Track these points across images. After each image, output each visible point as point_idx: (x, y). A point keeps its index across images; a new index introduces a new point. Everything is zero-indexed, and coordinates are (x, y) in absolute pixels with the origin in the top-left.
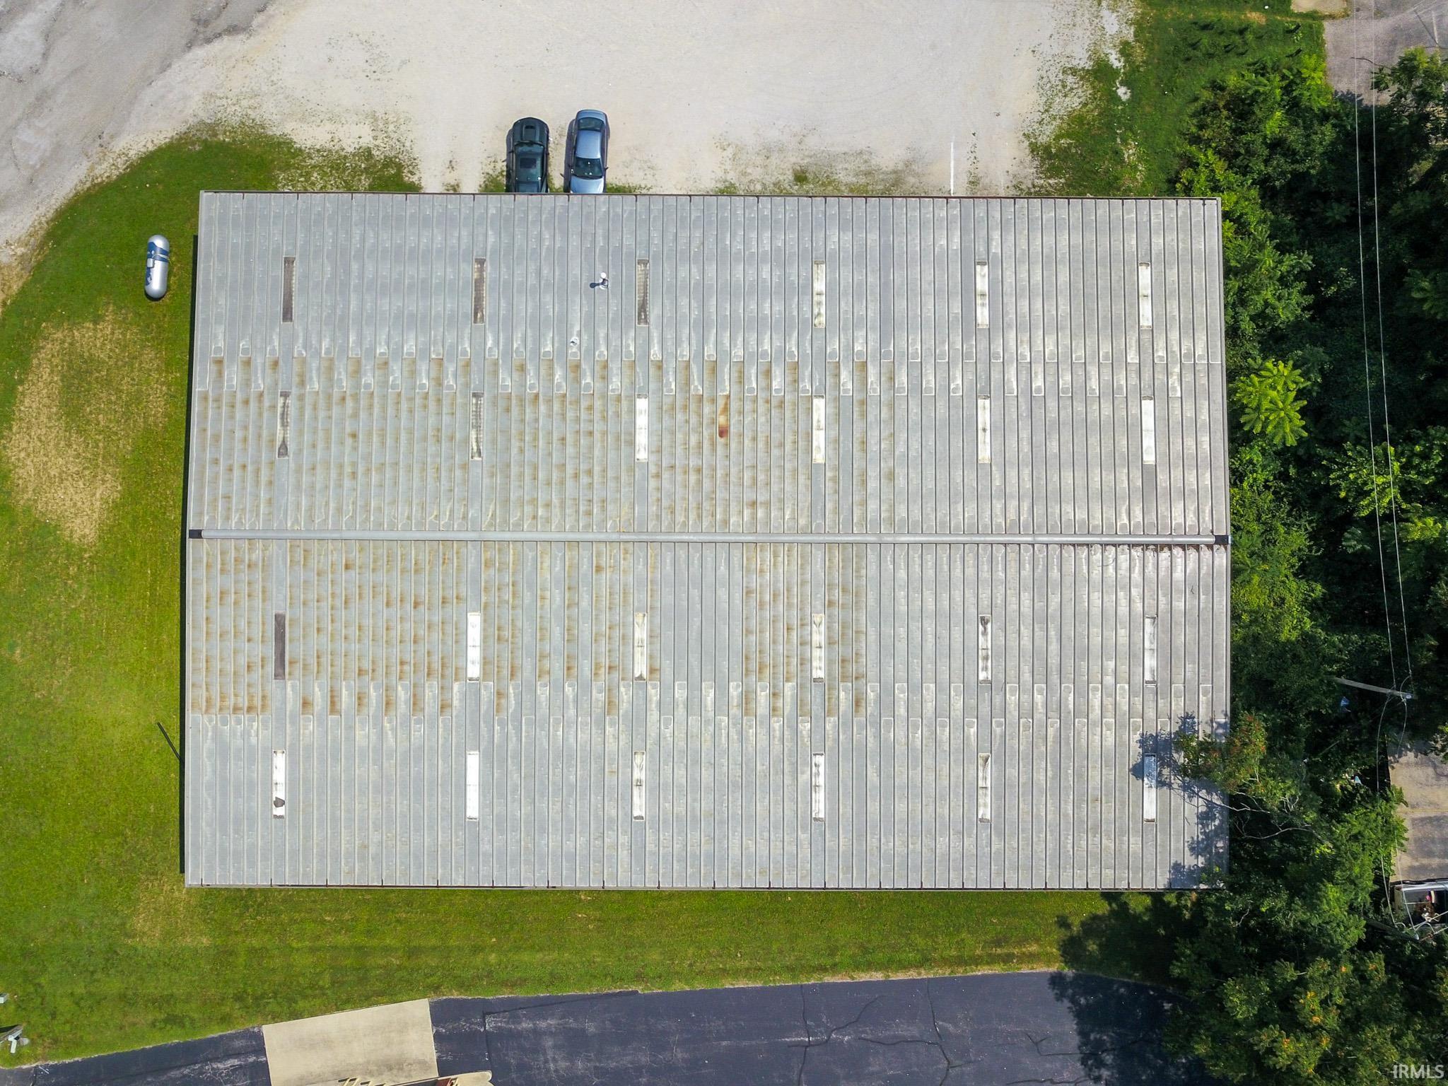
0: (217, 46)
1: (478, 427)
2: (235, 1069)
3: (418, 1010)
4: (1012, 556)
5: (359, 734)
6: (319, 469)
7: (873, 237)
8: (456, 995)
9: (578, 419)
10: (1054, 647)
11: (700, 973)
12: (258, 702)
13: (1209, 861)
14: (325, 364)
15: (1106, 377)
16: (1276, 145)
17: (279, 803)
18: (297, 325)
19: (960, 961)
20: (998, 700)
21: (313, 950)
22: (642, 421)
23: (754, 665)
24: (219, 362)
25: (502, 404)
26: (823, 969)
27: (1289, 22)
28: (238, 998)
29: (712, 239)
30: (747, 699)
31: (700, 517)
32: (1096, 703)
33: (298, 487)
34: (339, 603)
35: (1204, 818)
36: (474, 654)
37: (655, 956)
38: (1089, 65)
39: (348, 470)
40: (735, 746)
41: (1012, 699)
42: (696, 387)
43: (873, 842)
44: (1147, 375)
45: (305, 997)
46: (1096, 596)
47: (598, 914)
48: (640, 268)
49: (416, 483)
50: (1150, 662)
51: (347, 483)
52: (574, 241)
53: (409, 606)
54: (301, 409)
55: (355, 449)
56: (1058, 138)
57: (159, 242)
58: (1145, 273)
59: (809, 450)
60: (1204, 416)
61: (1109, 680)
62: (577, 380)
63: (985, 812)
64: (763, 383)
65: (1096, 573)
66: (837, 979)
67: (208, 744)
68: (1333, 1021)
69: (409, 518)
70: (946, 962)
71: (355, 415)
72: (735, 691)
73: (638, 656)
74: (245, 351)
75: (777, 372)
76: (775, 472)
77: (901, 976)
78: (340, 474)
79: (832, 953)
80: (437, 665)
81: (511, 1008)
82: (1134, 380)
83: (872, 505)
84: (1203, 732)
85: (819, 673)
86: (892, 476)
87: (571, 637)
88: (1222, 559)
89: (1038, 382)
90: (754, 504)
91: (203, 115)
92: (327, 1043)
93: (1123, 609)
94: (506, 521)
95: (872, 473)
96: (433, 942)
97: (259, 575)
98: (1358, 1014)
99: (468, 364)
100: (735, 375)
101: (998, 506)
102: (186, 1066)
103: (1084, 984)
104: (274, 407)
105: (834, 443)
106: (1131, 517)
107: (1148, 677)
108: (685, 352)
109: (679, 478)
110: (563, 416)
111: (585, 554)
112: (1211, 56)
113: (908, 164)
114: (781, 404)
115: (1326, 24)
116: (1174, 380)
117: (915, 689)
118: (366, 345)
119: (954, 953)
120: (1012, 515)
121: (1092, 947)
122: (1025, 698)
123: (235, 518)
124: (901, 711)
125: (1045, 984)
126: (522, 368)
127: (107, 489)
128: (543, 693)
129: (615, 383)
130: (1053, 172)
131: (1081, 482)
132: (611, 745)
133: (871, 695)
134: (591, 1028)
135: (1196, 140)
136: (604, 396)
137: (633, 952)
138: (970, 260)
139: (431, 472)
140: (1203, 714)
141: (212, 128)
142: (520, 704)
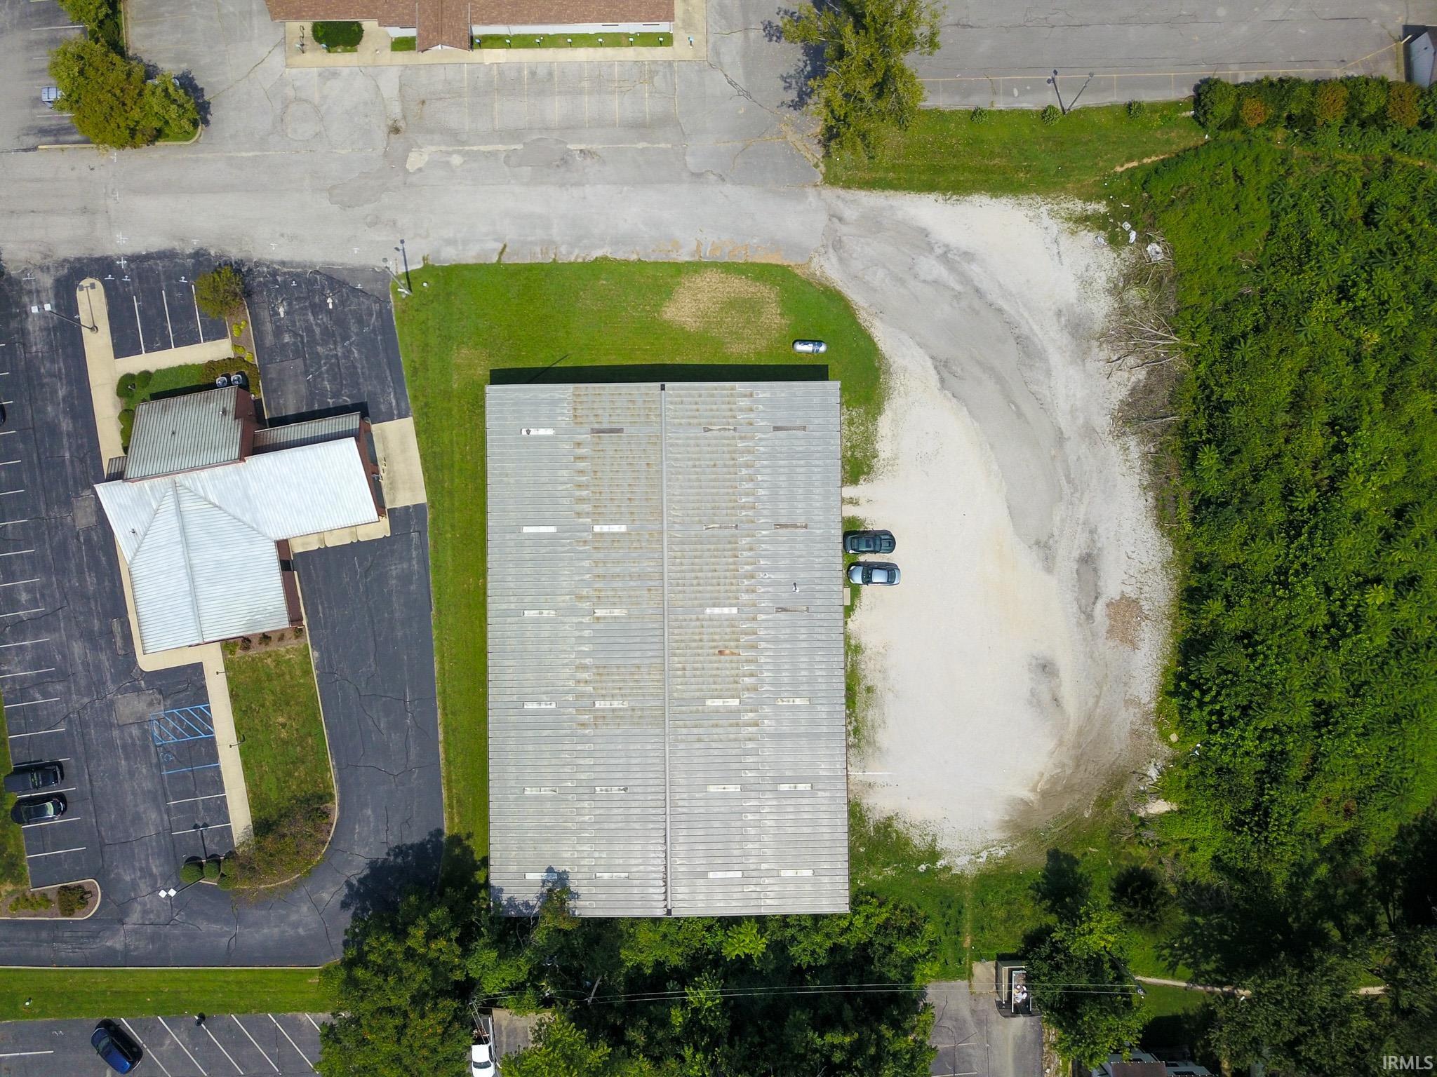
0: (933, 372)
1: (720, 528)
2: (391, 404)
3: (421, 497)
4: (659, 803)
5: (564, 472)
6: (697, 448)
7: (825, 729)
8: (429, 516)
9: (726, 578)
10: (613, 826)
11: (442, 644)
12: (579, 420)
13: (504, 907)
14: (751, 449)
15: (754, 853)
16: (890, 949)
17: (528, 432)
18: (771, 435)
19: (449, 781)
20: (586, 797)
21: (451, 442)
22: (726, 610)
23: (601, 670)
24: (751, 395)
25: (733, 540)
26: (444, 709)
27: (966, 959)
28: (426, 405)
29: (821, 645)
30: (584, 667)
31: (677, 641)
32: (584, 848)
33: (688, 438)
34: (630, 460)
35: (526, 904)
36: (606, 529)
37: (451, 620)
38: (938, 848)
39: (697, 463)
40: (560, 662)
41: (586, 804)
42: (744, 638)
43: (513, 733)
44: (755, 873)
45: (427, 438)
46: (638, 847)
47: (472, 589)
48: (805, 608)
49: (692, 498)
50: (606, 876)
51: (690, 463)
52: (818, 574)
53: (629, 495)
54: (728, 438)
55: (708, 466)
56: (896, 832)
57: (823, 348)
58: (810, 873)
59: (712, 697)
60: (734, 903)
61: (597, 855)
62: (746, 577)
63: (528, 791)
64: (747, 673)
65: (651, 847)
66: (439, 716)
67: (557, 396)
68: (432, 955)
69: (673, 495)
70: (449, 773)
71: (725, 466)
72: (588, 661)
73: (605, 611)
74: (757, 408)
75: (752, 680)
76: (701, 680)
77: (441, 750)
78: (695, 460)
79: (453, 713)
80: (600, 510)
81: (423, 546)
82: (753, 867)
83: (684, 731)
84: (571, 903)
85: (597, 705)
86: (699, 740)
87: (614, 577)
88: (660, 913)
89: (750, 817)
90: (684, 669)
91: (894, 366)
92: (404, 451)
93: (633, 862)
94: (672, 543)
95: (701, 730)
96: (457, 504)
97: (643, 419)
98: (436, 966)
99: (753, 522)
100: (750, 658)
101: (685, 796)
102: (392, 379)
103: (437, 846)
104: (729, 424)
105: (717, 711)
106: (680, 865)
107: (598, 875)
108: (762, 632)
109: (697, 630)
110: (727, 571)
111: (656, 583)
112: (944, 916)
113: (879, 749)
114: (736, 682)
115: (966, 982)
116: (752, 888)
117: (590, 754)
118: (761, 470)
119: (453, 777)
120: (681, 803)
121: (457, 851)
122: (587, 811)
123: (671, 407)
124: (579, 747)
125: (438, 826)
126: (751, 549)
127: (691, 324)
128: (586, 564)
129: (745, 597)
130: (877, 829)
131: (698, 839)
132: (560, 599)
133: (587, 731)
134: (413, 587)
135: (896, 907)
136: (738, 591)
137: (452, 609)
138: (814, 781)
139: (697, 505)
140: (580, 903)
141: (888, 372)
142: (581, 552)
